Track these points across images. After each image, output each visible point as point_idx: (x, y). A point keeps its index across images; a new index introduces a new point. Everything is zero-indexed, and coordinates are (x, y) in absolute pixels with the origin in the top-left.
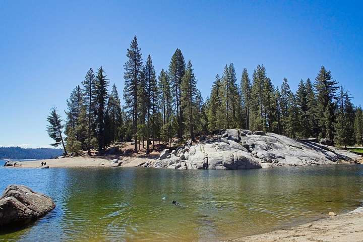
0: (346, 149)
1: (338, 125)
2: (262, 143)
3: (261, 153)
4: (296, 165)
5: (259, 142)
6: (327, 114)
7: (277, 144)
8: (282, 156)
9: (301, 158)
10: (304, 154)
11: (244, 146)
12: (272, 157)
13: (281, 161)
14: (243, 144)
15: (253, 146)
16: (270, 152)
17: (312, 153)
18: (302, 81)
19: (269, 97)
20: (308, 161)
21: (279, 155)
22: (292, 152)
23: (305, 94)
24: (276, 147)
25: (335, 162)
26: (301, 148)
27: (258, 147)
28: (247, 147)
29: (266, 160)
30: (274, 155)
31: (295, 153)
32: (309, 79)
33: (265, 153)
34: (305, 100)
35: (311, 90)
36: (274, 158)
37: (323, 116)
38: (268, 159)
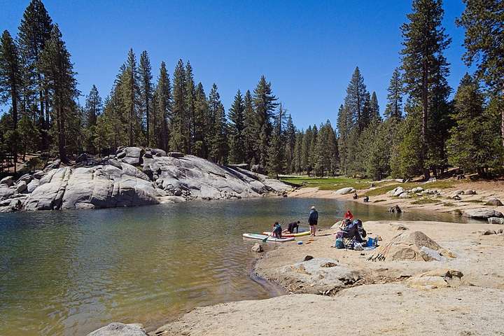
0: (278, 178)
1: (272, 149)
2: (173, 169)
3: (168, 182)
4: (210, 199)
5: (168, 168)
6: (262, 136)
7: (194, 170)
8: (197, 186)
9: (219, 189)
10: (225, 184)
11: (145, 172)
12: (184, 187)
13: (194, 193)
14: (144, 169)
15: (159, 172)
16: (181, 180)
17: (234, 183)
18: (239, 92)
19: (194, 108)
20: (228, 193)
21: (193, 185)
22: (210, 181)
23: (241, 109)
24: (191, 175)
25: (261, 193)
26: (224, 177)
27: (166, 173)
28: (149, 173)
29: (173, 192)
30: (186, 185)
31: (214, 183)
32: (249, 91)
33: (174, 182)
34: (241, 116)
35: (249, 105)
36: (186, 190)
37: (259, 138)
38: (177, 190)
